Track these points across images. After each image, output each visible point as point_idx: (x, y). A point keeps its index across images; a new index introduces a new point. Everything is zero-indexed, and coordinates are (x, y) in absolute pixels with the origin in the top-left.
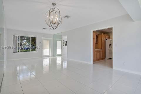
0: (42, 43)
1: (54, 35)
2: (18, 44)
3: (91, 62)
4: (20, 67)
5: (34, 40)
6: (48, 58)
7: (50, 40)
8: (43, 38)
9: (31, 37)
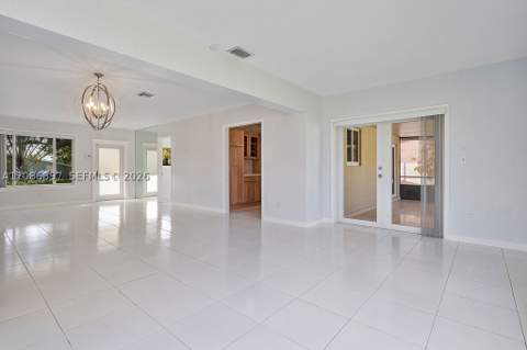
0: (94, 155)
1: (136, 132)
2: (10, 157)
3: (224, 208)
4: (17, 232)
5: (65, 145)
6: (116, 204)
7: (122, 149)
8: (95, 141)
9: (54, 138)
